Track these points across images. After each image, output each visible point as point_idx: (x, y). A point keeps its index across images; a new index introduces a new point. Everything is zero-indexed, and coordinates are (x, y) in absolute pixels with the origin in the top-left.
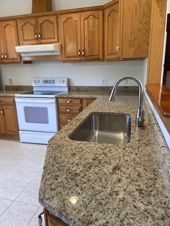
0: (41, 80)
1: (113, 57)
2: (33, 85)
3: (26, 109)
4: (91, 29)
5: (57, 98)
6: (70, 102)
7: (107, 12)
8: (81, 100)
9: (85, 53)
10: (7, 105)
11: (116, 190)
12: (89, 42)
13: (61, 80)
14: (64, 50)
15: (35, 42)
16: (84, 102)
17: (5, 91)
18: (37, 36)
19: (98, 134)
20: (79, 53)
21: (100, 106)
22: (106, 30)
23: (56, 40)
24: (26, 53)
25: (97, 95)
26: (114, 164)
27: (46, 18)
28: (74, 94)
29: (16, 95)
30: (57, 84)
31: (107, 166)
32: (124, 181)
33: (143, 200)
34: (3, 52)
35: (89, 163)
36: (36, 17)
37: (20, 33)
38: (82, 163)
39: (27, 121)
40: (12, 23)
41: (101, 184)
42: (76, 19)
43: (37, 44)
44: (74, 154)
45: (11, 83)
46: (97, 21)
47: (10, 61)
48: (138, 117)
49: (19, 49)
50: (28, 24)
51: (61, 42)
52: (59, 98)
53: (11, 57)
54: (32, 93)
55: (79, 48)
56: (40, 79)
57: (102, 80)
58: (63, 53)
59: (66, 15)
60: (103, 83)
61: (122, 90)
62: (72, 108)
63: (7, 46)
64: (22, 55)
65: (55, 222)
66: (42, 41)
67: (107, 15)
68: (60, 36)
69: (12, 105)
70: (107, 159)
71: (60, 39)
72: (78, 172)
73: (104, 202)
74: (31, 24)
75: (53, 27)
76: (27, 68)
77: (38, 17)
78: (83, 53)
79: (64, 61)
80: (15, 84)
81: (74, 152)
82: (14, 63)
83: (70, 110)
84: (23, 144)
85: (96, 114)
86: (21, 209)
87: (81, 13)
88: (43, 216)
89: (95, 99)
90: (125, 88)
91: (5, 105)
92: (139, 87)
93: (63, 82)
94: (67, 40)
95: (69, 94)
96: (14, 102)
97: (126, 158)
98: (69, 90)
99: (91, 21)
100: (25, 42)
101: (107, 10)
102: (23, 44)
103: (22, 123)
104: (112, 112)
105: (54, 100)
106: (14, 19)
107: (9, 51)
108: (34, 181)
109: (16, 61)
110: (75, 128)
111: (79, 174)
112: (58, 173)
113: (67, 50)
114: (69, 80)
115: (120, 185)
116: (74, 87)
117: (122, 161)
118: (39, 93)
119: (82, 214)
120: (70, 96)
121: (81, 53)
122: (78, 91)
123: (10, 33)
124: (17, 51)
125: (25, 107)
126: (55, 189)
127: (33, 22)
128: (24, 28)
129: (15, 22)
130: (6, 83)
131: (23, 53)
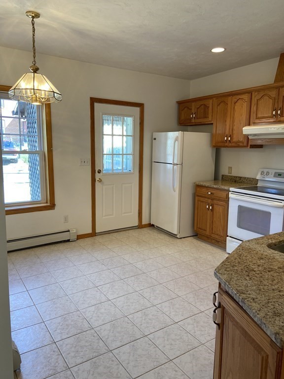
0: (273, 172)
2: (258, 177)
3: (241, 210)
10: (219, 200)
15: (272, 120)
17: (220, 182)
18: (276, 113)
24: (255, 135)
29: (232, 189)
34: (227, 133)
35: (271, 268)
36: (279, 88)
37: (254, 108)
38: (264, 266)
39: (240, 226)
40: (246, 97)
41: (270, 282)
45: (230, 172)
47: (233, 144)
49: (247, 130)
50: (266, 97)
53: (235, 140)
54: (255, 189)
56: (270, 171)
63: (233, 125)
64: (250, 137)
66: (282, 119)
69: (224, 200)
72: (255, 269)
73: (263, 290)
74: (270, 97)
76: (255, 153)
77: (283, 87)
80: (235, 173)
81: (263, 257)
82: (238, 146)
91: (216, 199)
96: (228, 198)
100: (257, 121)
102: (254, 123)
106: (249, 92)
107: (234, 132)
109: (241, 144)
112: (237, 264)
119: (241, 288)
123: (241, 109)
124: (244, 133)
125: (240, 207)
126: (228, 271)
127: (273, 94)
128: (260, 102)
129: (250, 95)
130: (224, 171)
131: (251, 135)
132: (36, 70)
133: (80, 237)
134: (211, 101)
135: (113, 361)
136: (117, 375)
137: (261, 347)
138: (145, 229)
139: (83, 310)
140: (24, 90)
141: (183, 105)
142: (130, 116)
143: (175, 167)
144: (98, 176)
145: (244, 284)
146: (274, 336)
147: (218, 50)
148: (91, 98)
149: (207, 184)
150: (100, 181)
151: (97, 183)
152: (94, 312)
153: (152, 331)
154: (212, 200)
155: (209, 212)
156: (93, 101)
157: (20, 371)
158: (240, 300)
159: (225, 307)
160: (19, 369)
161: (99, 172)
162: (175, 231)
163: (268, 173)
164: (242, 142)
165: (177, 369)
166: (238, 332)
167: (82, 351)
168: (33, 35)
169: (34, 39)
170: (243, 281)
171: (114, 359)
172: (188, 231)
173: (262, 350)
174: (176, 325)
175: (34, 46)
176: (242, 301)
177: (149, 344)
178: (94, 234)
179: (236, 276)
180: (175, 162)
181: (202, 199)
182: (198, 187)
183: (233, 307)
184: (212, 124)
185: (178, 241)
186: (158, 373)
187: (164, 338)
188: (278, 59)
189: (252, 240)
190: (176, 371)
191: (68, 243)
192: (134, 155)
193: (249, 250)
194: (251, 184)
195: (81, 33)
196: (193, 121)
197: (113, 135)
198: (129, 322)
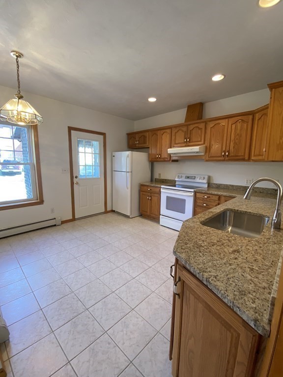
0: (184, 176)
1: (260, 158)
2: (176, 179)
3: (168, 198)
4: (238, 132)
5: (195, 193)
6: (208, 197)
7: (257, 116)
8: (220, 197)
9: (229, 154)
10: (155, 193)
11: (230, 262)
12: (235, 143)
13: (202, 177)
14: (208, 151)
15: (184, 145)
16: (223, 199)
17: (154, 182)
18: (187, 140)
19: (231, 230)
20: (223, 153)
21: (238, 204)
22: (255, 132)
23: (202, 142)
24: (175, 154)
25: (237, 194)
26: (235, 248)
27: (196, 125)
28: (213, 191)
29: (162, 186)
30: (197, 180)
31: (228, 248)
32: (240, 259)
33: (252, 275)
34: (158, 153)
35: (213, 243)
36: (187, 125)
37: (173, 138)
38: (207, 241)
39: (167, 208)
40: (169, 131)
41: (219, 256)
42: (223, 124)
43: (186, 146)
44: (202, 234)
45: (160, 176)
46: (246, 125)
47: (162, 160)
48: (274, 218)
49: (170, 151)
50: (180, 131)
51: (207, 144)
52: (197, 192)
53: (163, 157)
54: (175, 186)
55: (224, 149)
56: (182, 175)
57: (246, 180)
58: (208, 153)
59: (214, 122)
60: (247, 183)
61: (269, 192)
62: (209, 203)
63: (161, 148)
64: (172, 155)
65: (181, 269)
66: (190, 144)
67: (257, 119)
68: (206, 139)
69: (158, 194)
70: (230, 244)
71: (206, 142)
72: (202, 245)
73: (218, 266)
74: (183, 131)
75: (201, 132)
76: (175, 165)
77: (190, 125)
78: (227, 153)
79: (207, 161)
80: (163, 177)
81: (203, 233)
82: (165, 161)
83: (207, 205)
84: (162, 227)
85: (231, 210)
86: (154, 275)
87: (230, 119)
88: (174, 267)
89: (234, 197)
90: (274, 191)
91: (153, 193)
92: (277, 190)
93: (204, 178)
94: (213, 142)
95: (208, 190)
96: (160, 192)
97: (248, 247)
98: (209, 186)
99: (239, 125)
100: (175, 145)
101: (257, 114)
102: (174, 147)
103: (163, 210)
104: (249, 211)
105: (193, 194)
106: (170, 128)
107: (162, 152)
108: (167, 258)
109: (166, 160)
110: (207, 217)
111: (203, 247)
112: (188, 242)
113: (211, 151)
114: (209, 178)
115: (235, 261)
116: (214, 184)
117: (243, 248)
118: (180, 186)
119: (201, 266)
120: (208, 192)
121: (225, 154)
122: (217, 188)
123: (166, 138)
124: (168, 152)
125: (167, 197)
126: (184, 249)
127: (184, 129)
128: (177, 134)
129: (170, 130)
130: (156, 176)
131: (172, 154)
132: (20, 97)
133: (63, 222)
134: (148, 133)
135: (89, 318)
136: (93, 330)
137: (230, 325)
138: (109, 214)
139: (65, 278)
140: (10, 112)
141: (131, 136)
142: (96, 141)
143: (128, 174)
144: (75, 180)
145: (201, 261)
146: (253, 322)
147: (152, 100)
148: (69, 127)
149: (147, 184)
150: (77, 183)
151: (75, 185)
152: (74, 278)
153: (118, 287)
154: (151, 193)
155: (149, 201)
156: (70, 129)
157: (9, 342)
158: (205, 279)
159: (185, 280)
160: (9, 340)
161: (76, 178)
162: (129, 214)
163: (181, 177)
164: (167, 158)
165: (138, 316)
166: (200, 305)
167: (64, 314)
168: (18, 71)
169: (18, 74)
170: (199, 258)
171: (90, 316)
172: (136, 213)
173: (231, 327)
174: (134, 280)
175: (18, 79)
176: (206, 281)
177: (116, 299)
178: (74, 219)
179: (192, 253)
180: (128, 171)
181: (144, 193)
182: (142, 186)
183: (195, 283)
184: (149, 148)
185: (130, 219)
186: (125, 322)
187: (126, 291)
188: (186, 109)
189: (189, 219)
190: (137, 318)
191: (54, 227)
192: (100, 166)
193: (191, 228)
194: (172, 183)
195: (58, 76)
196: (137, 145)
197: (85, 153)
198: (101, 282)
